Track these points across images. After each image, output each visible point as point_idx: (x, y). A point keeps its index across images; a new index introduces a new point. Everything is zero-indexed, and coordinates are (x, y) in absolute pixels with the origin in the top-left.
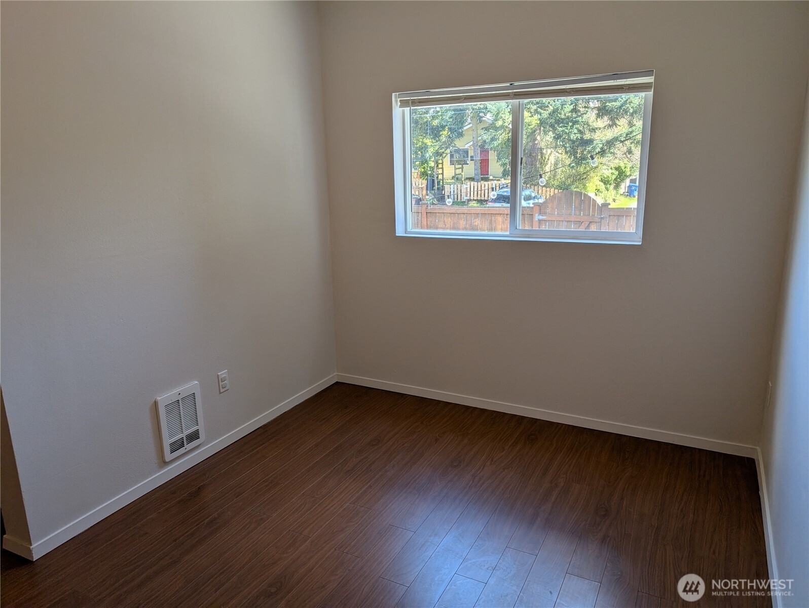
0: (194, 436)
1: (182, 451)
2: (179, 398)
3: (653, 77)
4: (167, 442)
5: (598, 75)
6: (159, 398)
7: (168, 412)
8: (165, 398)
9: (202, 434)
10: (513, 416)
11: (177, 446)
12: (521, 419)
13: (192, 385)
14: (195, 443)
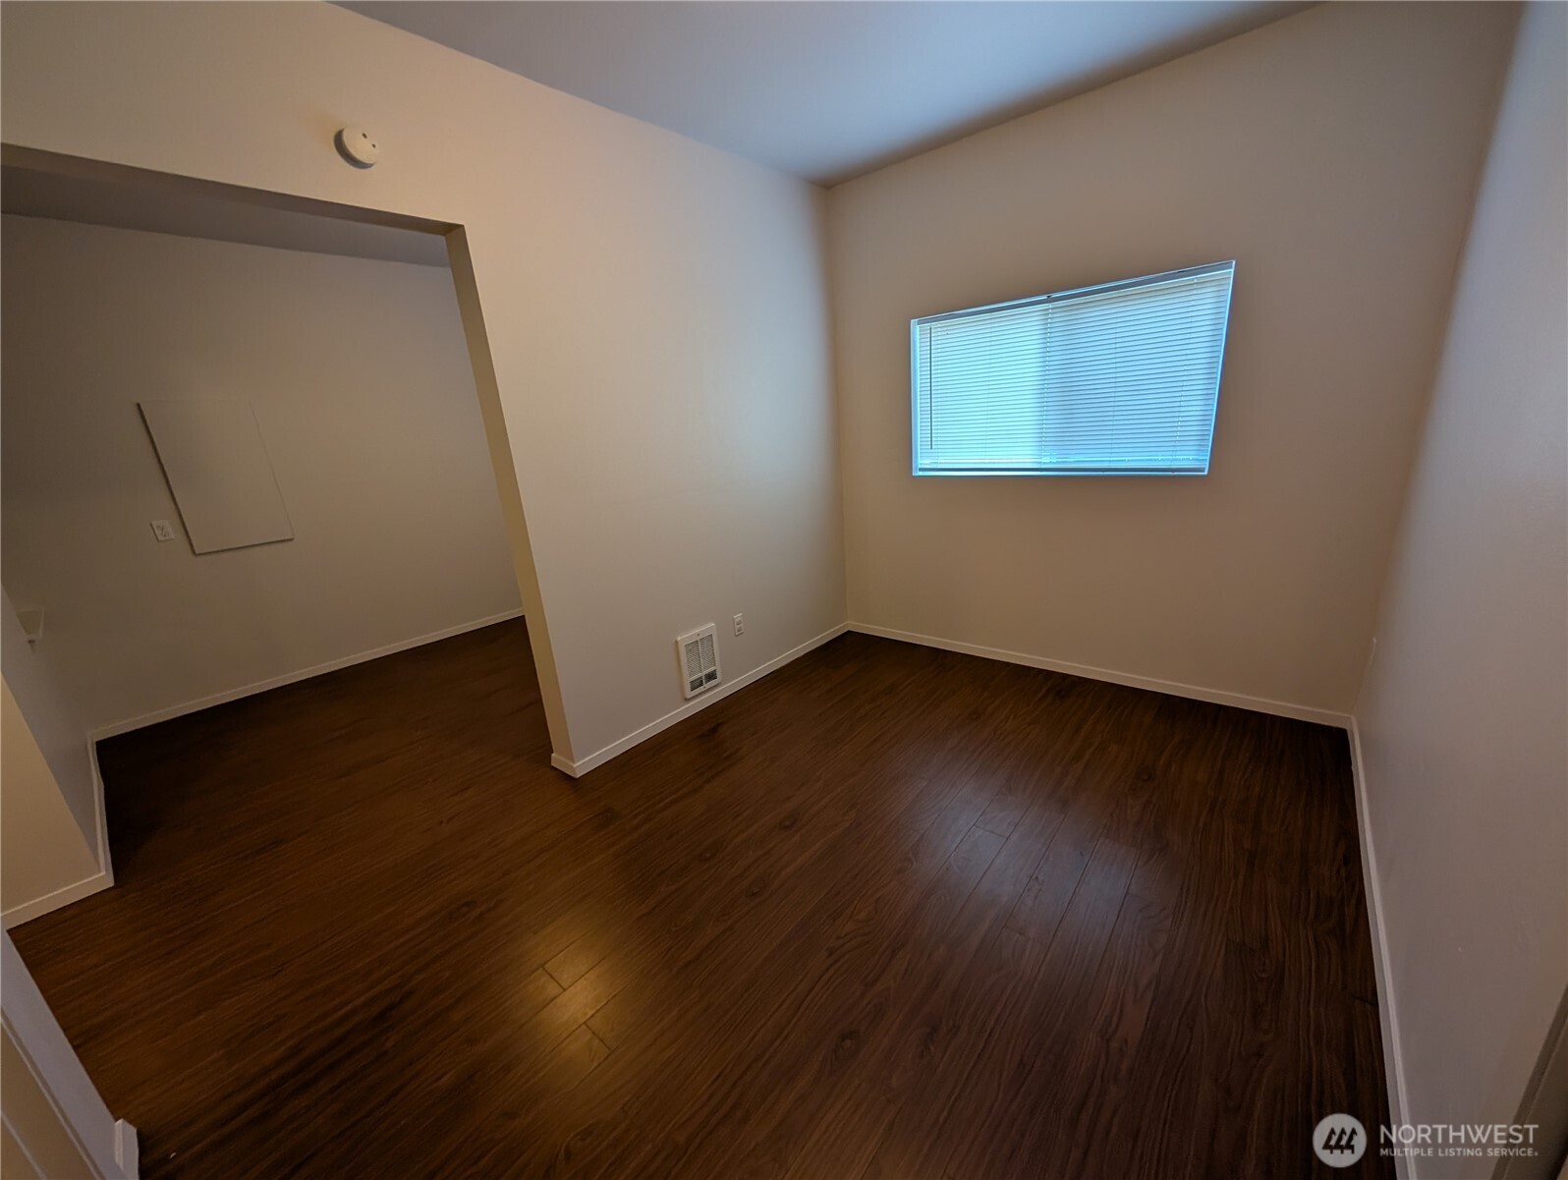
0: (711, 676)
1: (701, 689)
2: (698, 638)
3: (1232, 270)
4: (688, 680)
5: (1138, 279)
6: (679, 638)
7: (688, 651)
8: (684, 638)
9: (719, 674)
10: (1040, 671)
11: (696, 684)
12: (1049, 674)
13: (709, 627)
14: (713, 683)
